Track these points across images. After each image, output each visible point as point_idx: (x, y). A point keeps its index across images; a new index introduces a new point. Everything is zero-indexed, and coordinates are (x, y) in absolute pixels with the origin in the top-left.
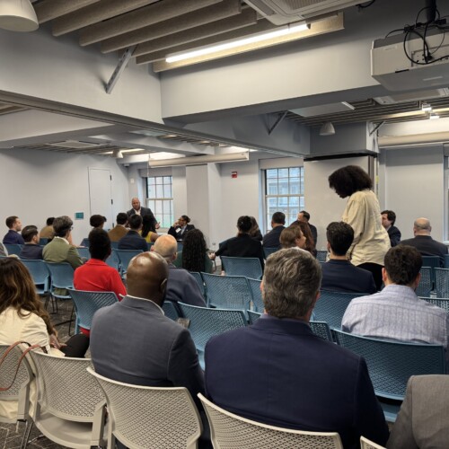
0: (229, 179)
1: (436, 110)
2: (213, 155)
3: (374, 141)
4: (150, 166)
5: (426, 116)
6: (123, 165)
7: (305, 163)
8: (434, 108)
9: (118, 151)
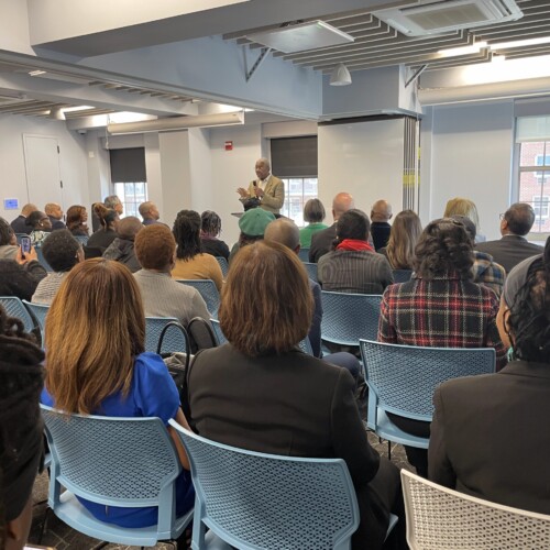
1: (495, 47)
2: (196, 117)
3: (414, 96)
4: (110, 133)
5: (484, 57)
6: (77, 131)
7: (319, 128)
8: (490, 43)
9: (58, 109)
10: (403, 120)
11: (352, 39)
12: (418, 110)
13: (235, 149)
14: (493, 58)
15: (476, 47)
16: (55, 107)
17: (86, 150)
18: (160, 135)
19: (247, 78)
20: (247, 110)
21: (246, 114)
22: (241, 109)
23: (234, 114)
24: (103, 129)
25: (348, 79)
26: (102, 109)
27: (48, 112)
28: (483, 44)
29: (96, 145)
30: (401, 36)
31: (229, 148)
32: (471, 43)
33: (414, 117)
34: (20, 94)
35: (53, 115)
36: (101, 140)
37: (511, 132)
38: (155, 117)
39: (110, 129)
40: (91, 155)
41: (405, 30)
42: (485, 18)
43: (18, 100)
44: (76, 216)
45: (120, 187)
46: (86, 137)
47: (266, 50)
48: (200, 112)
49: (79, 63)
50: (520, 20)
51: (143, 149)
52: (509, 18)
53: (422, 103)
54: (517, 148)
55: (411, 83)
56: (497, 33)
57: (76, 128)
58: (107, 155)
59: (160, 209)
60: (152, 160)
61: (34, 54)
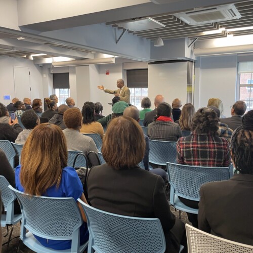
0: (104, 76)
1: (229, 30)
2: (93, 59)
3: (192, 52)
4: (53, 66)
5: (224, 35)
6: (38, 65)
7: (149, 65)
8: (226, 28)
9: (30, 55)
10: (187, 62)
11: (164, 26)
12: (194, 58)
13: (110, 74)
14: (228, 36)
15: (220, 31)
16: (28, 54)
17: (42, 73)
18: (76, 67)
19: (117, 43)
20: (116, 57)
21: (116, 59)
22: (113, 56)
23: (110, 58)
24: (50, 64)
25: (162, 44)
26: (50, 55)
27: (25, 56)
28: (223, 29)
29: (47, 71)
30: (186, 25)
31: (107, 74)
32: (218, 29)
33: (191, 61)
34: (13, 48)
35: (27, 58)
36: (49, 69)
37: (236, 68)
38: (74, 59)
39: (53, 64)
40: (45, 76)
41: (188, 22)
42: (224, 17)
43: (11, 51)
44: (37, 103)
45: (57, 90)
46: (42, 68)
47: (125, 30)
48: (95, 57)
49: (40, 35)
50: (240, 19)
51: (68, 73)
52: (235, 18)
53: (195, 55)
54: (239, 76)
55: (191, 46)
56: (229, 24)
57: (38, 63)
58: (52, 76)
59: (75, 101)
60: (72, 78)
61: (20, 30)
